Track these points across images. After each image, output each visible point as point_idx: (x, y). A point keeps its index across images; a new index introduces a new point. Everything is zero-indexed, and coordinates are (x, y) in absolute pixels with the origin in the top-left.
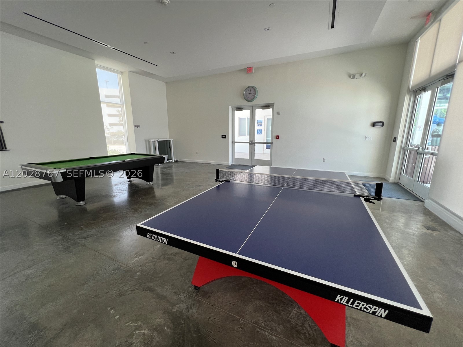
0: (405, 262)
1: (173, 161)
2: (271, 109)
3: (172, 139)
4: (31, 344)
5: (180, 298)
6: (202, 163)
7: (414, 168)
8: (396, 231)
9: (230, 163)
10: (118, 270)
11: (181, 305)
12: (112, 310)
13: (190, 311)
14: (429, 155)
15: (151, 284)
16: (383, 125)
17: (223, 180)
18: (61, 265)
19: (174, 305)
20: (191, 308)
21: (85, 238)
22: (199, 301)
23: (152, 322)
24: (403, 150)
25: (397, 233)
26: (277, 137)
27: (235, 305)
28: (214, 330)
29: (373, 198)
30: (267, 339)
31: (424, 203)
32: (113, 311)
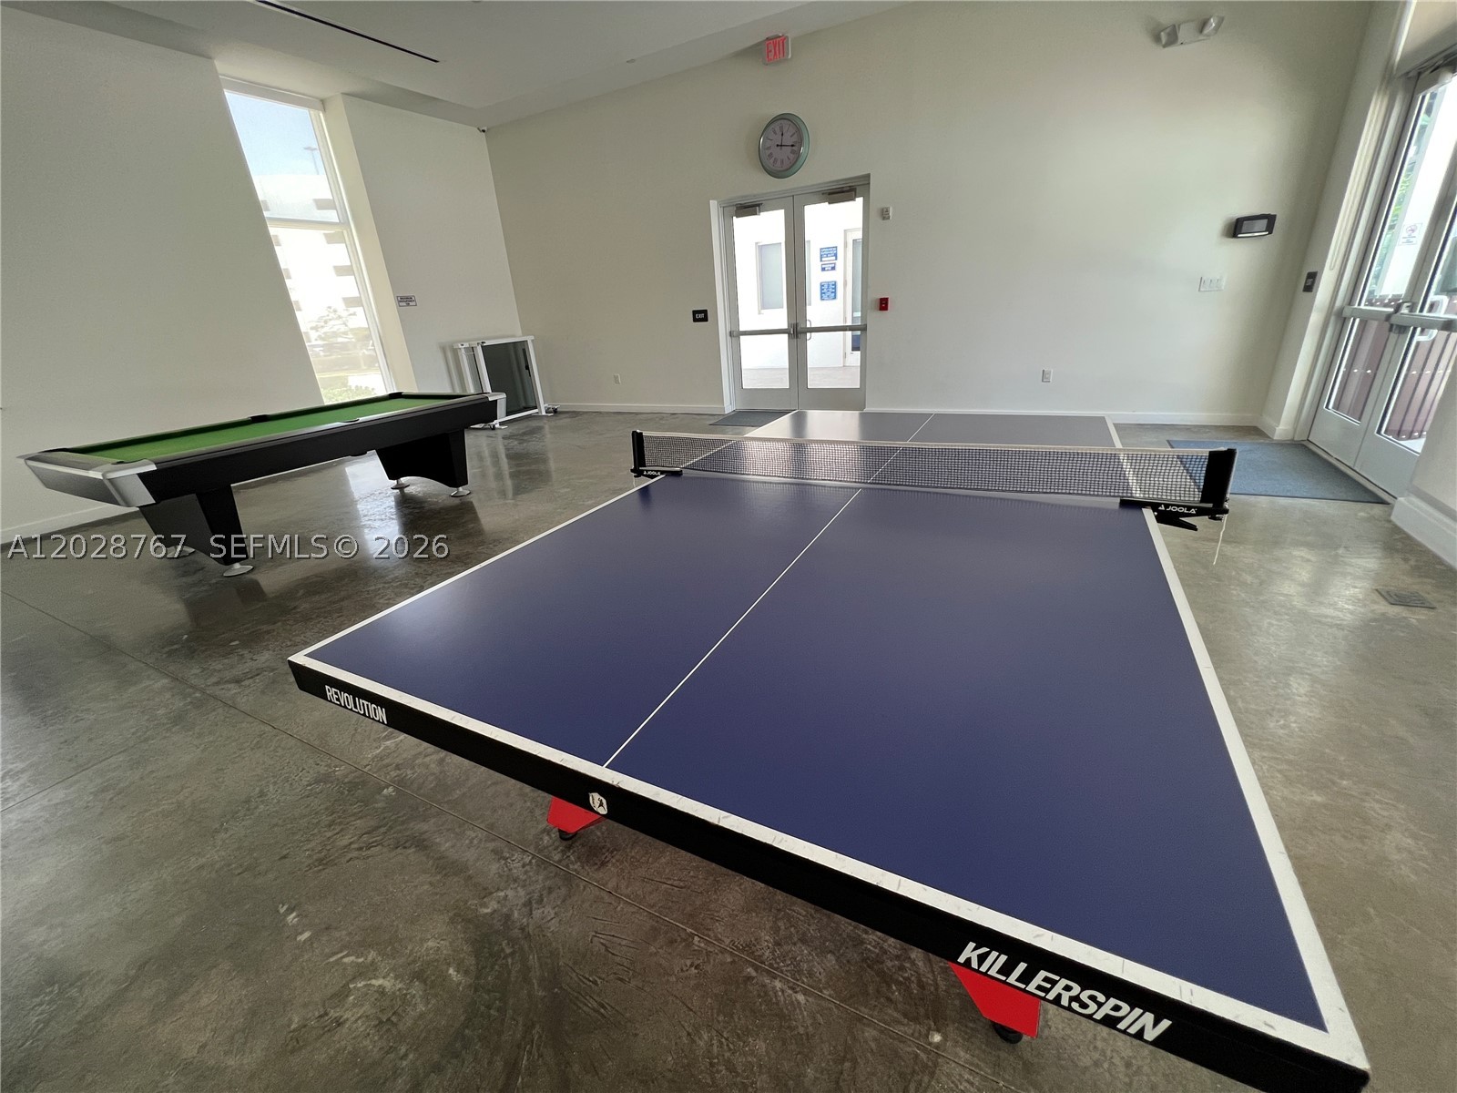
0: (1294, 725)
1: (544, 413)
2: (860, 200)
3: (533, 338)
4: (36, 1027)
5: (510, 870)
6: (637, 414)
7: (1369, 383)
8: (1275, 613)
9: (729, 408)
10: (325, 783)
11: (510, 893)
12: (292, 913)
13: (537, 913)
14: (1435, 331)
15: (424, 827)
16: (1270, 229)
17: (657, 471)
18: (152, 772)
19: (486, 893)
20: (540, 901)
21: (238, 681)
22: (568, 879)
23: (411, 951)
24: (1339, 318)
25: (1277, 620)
26: (883, 304)
27: (684, 890)
28: (603, 976)
29: (1193, 511)
30: (777, 1004)
31: (1392, 508)
32: (294, 918)
